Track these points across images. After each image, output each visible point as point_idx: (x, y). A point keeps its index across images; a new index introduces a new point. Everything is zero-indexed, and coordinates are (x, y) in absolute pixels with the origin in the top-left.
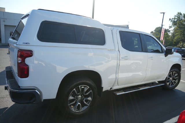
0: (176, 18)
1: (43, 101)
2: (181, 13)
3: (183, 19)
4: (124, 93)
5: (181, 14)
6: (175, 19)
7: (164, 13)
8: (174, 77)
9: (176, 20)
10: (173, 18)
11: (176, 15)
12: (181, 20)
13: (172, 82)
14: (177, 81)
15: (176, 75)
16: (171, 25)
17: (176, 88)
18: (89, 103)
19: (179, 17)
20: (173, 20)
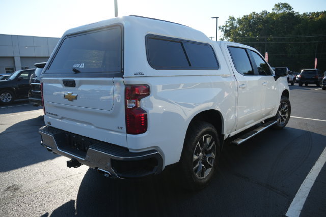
0: (228, 25)
1: (164, 168)
2: (234, 17)
3: (238, 26)
4: (244, 140)
5: (234, 19)
6: (226, 26)
7: (217, 18)
8: (283, 109)
9: (228, 29)
10: (224, 25)
11: (228, 21)
12: (236, 27)
13: (281, 117)
14: (287, 115)
15: (286, 106)
16: (222, 37)
17: (287, 126)
18: (212, 163)
19: (233, 23)
20: (224, 28)
